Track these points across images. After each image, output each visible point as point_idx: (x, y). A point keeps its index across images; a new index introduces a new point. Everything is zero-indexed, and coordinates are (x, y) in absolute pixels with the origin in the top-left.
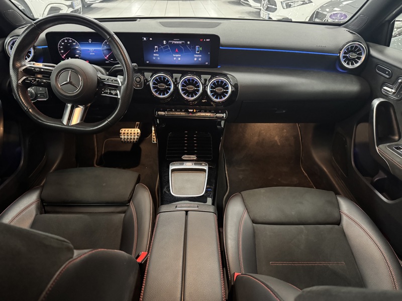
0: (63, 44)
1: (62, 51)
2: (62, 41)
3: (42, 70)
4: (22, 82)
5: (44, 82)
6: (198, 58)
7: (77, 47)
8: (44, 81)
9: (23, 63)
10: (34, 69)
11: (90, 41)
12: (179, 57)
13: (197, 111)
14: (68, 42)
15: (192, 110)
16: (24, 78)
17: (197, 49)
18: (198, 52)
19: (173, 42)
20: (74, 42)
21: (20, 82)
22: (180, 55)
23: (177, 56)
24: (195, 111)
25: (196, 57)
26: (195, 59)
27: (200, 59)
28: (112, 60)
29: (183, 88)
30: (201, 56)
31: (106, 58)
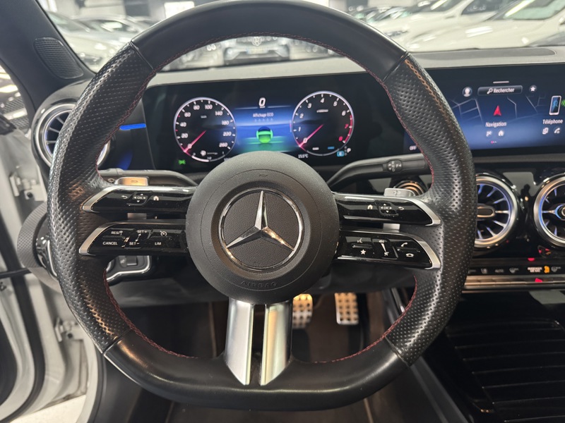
0: (188, 115)
1: (185, 136)
2: (187, 109)
3: (156, 198)
4: (90, 249)
5: (163, 240)
6: (552, 127)
7: (225, 123)
8: (163, 232)
9: (93, 184)
10: (131, 200)
11: (262, 103)
12: (499, 128)
13: (554, 270)
14: (203, 111)
15: (538, 270)
16: (99, 231)
17: (553, 105)
18: (555, 110)
19: (490, 90)
20: (219, 108)
21: (84, 249)
22: (505, 124)
23: (495, 125)
24: (547, 269)
25: (548, 125)
26: (545, 131)
27: (559, 129)
28: (317, 149)
29: (545, 212)
30: (561, 121)
31: (300, 146)
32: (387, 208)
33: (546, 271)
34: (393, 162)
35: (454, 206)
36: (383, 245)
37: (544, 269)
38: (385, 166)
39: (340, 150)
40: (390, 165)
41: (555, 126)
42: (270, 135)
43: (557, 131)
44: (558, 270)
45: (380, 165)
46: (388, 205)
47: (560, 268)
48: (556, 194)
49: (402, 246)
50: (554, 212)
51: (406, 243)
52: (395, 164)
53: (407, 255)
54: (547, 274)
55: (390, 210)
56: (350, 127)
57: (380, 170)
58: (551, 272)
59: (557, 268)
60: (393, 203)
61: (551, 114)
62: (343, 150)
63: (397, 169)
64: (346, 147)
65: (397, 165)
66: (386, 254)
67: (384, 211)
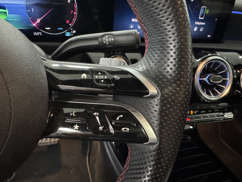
6: (199, 27)
13: (195, 112)
17: (201, 12)
18: (202, 17)
24: (192, 112)
25: (197, 26)
26: (195, 29)
27: (202, 28)
28: (49, 28)
29: (201, 79)
30: (204, 24)
31: (34, 25)
32: (102, 77)
33: (191, 114)
34: (107, 36)
35: (168, 72)
36: (97, 118)
37: (190, 112)
38: (100, 39)
39: (67, 32)
40: (104, 39)
41: (201, 26)
42: (6, 13)
43: (201, 30)
44: (197, 112)
45: (96, 38)
46: (103, 73)
47: (198, 111)
48: (206, 68)
49: (118, 119)
50: (206, 79)
51: (122, 116)
52: (109, 38)
53: (123, 129)
54: (192, 115)
55: (104, 80)
56: (75, 13)
57: (96, 43)
58: (194, 114)
59: (197, 111)
60: (108, 71)
61: (200, 18)
62: (70, 31)
63: (110, 43)
64: (72, 29)
65: (110, 39)
66: (101, 128)
67: (98, 80)
